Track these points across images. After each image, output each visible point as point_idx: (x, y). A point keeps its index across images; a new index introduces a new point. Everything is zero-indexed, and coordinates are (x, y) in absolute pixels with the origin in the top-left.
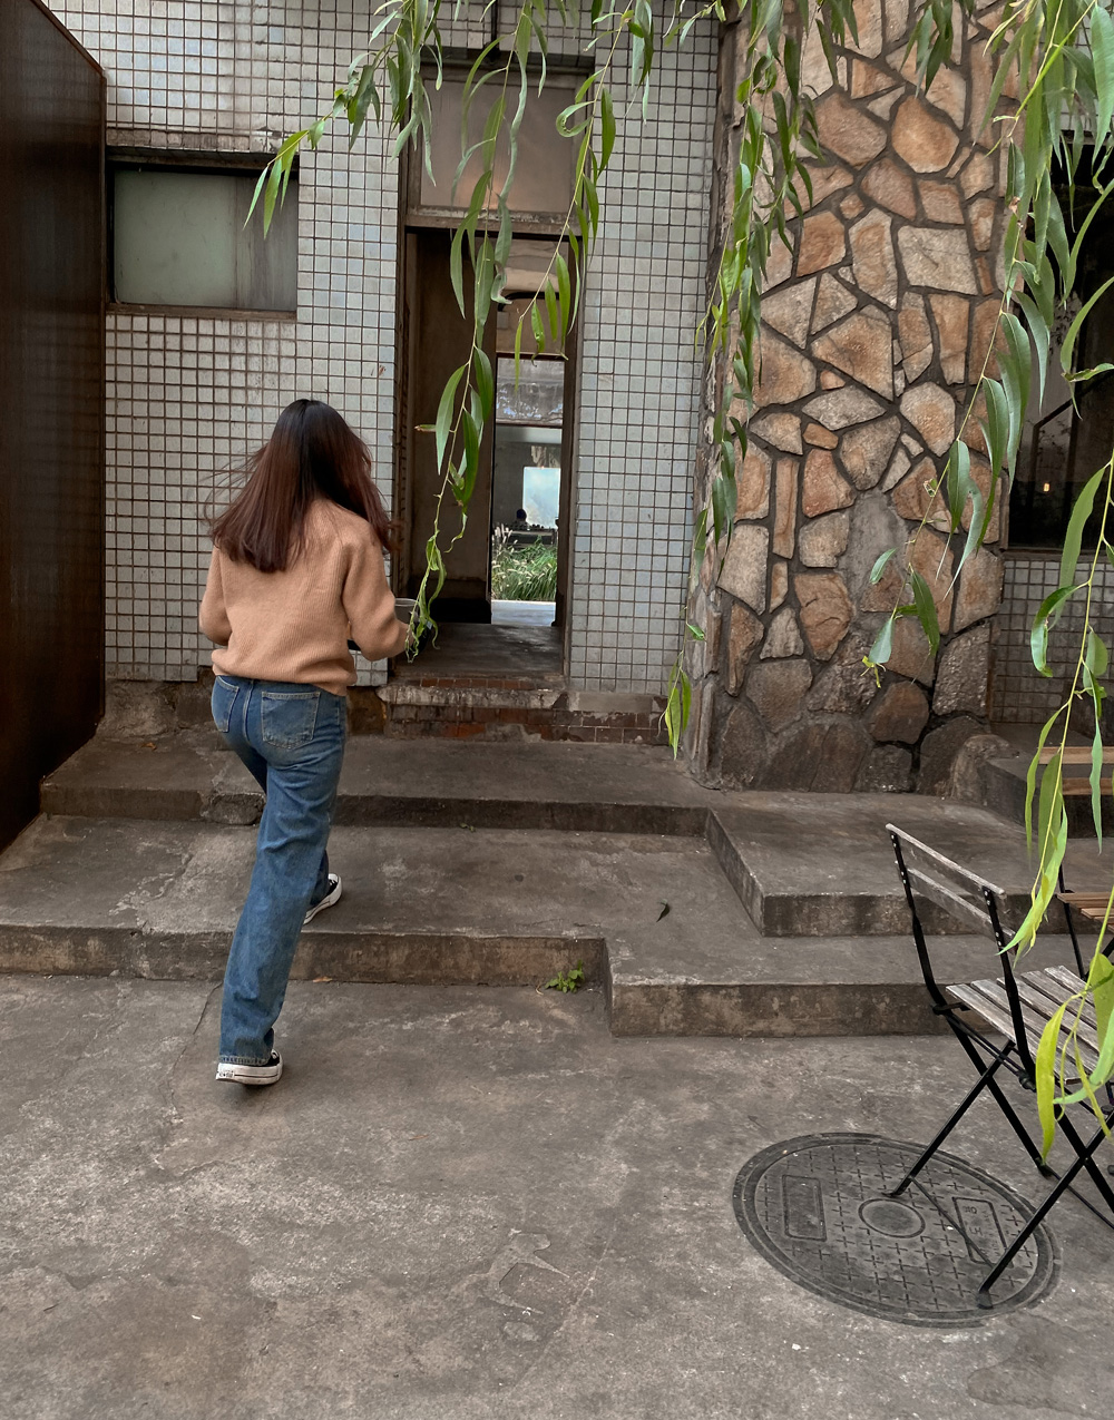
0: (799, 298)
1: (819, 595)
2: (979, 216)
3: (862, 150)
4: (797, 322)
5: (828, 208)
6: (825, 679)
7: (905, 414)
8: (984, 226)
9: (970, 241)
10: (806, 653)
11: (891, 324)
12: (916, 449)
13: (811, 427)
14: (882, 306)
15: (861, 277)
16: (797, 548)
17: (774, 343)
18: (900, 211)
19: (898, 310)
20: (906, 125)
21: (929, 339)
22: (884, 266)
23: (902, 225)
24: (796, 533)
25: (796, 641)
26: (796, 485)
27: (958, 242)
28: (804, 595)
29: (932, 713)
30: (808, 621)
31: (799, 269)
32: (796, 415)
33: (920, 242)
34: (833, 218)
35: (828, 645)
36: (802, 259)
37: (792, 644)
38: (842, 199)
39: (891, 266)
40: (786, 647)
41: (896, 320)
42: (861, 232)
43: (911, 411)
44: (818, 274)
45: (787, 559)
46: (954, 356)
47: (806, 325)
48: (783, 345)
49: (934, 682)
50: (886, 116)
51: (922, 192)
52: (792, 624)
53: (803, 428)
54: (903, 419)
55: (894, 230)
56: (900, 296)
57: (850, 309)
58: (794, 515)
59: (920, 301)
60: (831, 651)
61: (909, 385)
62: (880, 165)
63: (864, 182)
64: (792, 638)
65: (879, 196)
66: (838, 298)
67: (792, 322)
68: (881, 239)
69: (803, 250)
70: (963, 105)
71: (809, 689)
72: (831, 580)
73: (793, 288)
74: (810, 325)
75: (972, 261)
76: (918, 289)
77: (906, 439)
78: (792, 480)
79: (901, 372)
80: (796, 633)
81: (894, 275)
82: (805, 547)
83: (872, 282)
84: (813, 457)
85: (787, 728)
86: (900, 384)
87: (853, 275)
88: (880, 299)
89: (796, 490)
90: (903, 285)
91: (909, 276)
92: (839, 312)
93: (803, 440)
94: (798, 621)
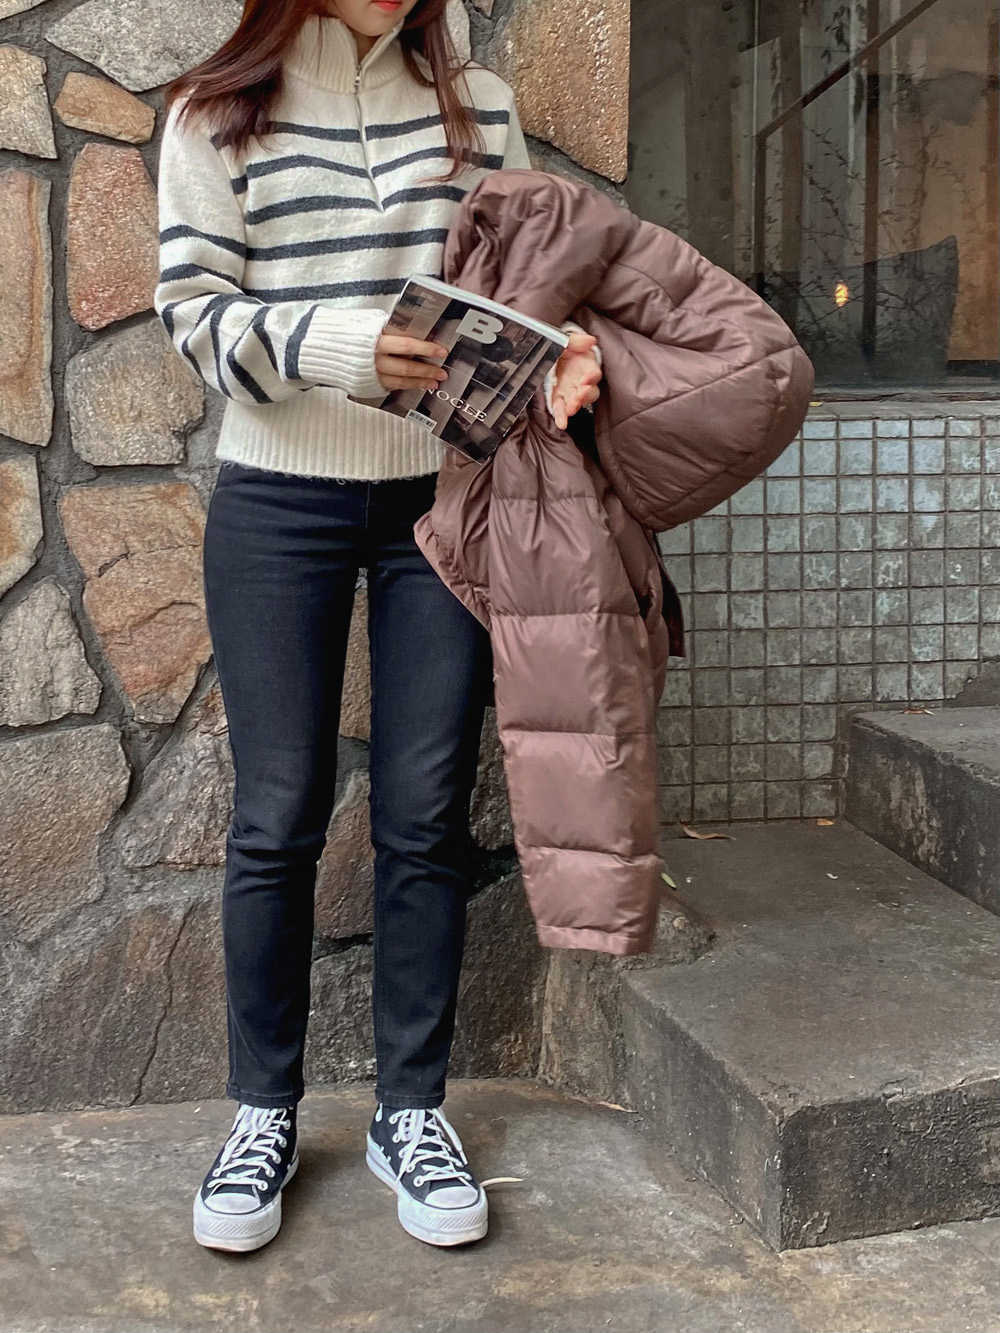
1: (134, 543)
6: (168, 775)
10: (107, 704)
13: (76, 85)
16: (60, 416)
24: (56, 373)
25: (75, 672)
26: (44, 242)
28: (90, 546)
30: (106, 616)
32: (30, 49)
35: (167, 682)
37: (65, 686)
40: (47, 694)
45: (35, 449)
52: (62, 629)
53: (51, 85)
58: (46, 324)
60: (179, 694)
64: (64, 667)
71: (125, 807)
72: (166, 499)
78: (32, 230)
80: (75, 651)
82: (83, 410)
84: (90, 165)
85: (63, 925)
89: (46, 256)
93: (55, 118)
94: (77, 616)
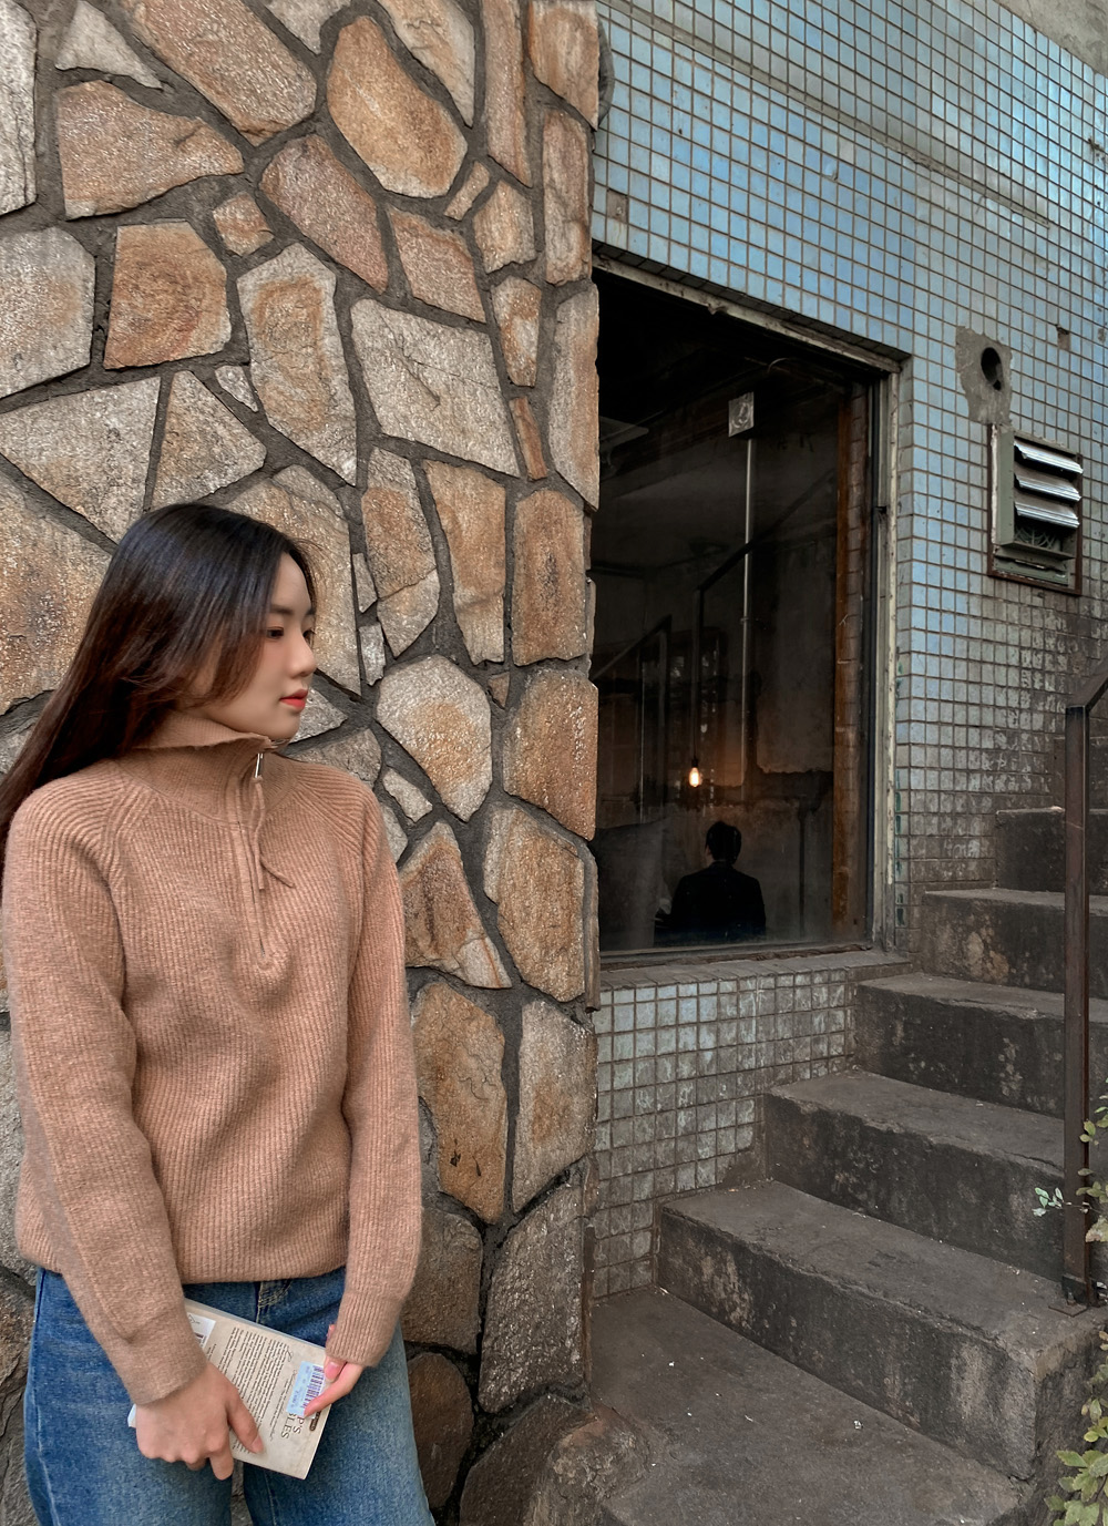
0: (114, 422)
2: (513, 313)
3: (260, 100)
4: (112, 483)
5: (183, 214)
7: (389, 726)
8: (524, 336)
9: (499, 361)
11: (346, 517)
12: (416, 805)
14: (325, 474)
15: (271, 398)
17: (50, 530)
18: (353, 263)
19: (359, 488)
20: (359, 77)
21: (430, 560)
22: (325, 381)
23: (359, 296)
27: (475, 355)
29: (480, 1412)
31: (111, 348)
33: (399, 345)
34: (199, 243)
36: (118, 326)
38: (218, 202)
39: (339, 383)
41: (357, 508)
42: (269, 292)
43: (403, 721)
44: (161, 369)
46: (482, 602)
47: (138, 492)
48: (74, 538)
49: (480, 1338)
50: (313, 42)
51: (398, 235)
54: (385, 736)
55: (343, 305)
56: (362, 455)
57: (248, 467)
59: (407, 473)
61: (395, 661)
62: (305, 148)
63: (268, 176)
65: (305, 218)
66: (217, 438)
67: (101, 481)
68: (314, 316)
69: (120, 302)
70: (469, 73)
73: (98, 396)
74: (149, 496)
75: (506, 403)
76: (402, 446)
77: (395, 783)
79: (375, 630)
81: (348, 407)
83: (298, 411)
86: (374, 656)
87: (253, 389)
88: (319, 454)
90: (368, 434)
91: (381, 413)
92: (220, 472)
